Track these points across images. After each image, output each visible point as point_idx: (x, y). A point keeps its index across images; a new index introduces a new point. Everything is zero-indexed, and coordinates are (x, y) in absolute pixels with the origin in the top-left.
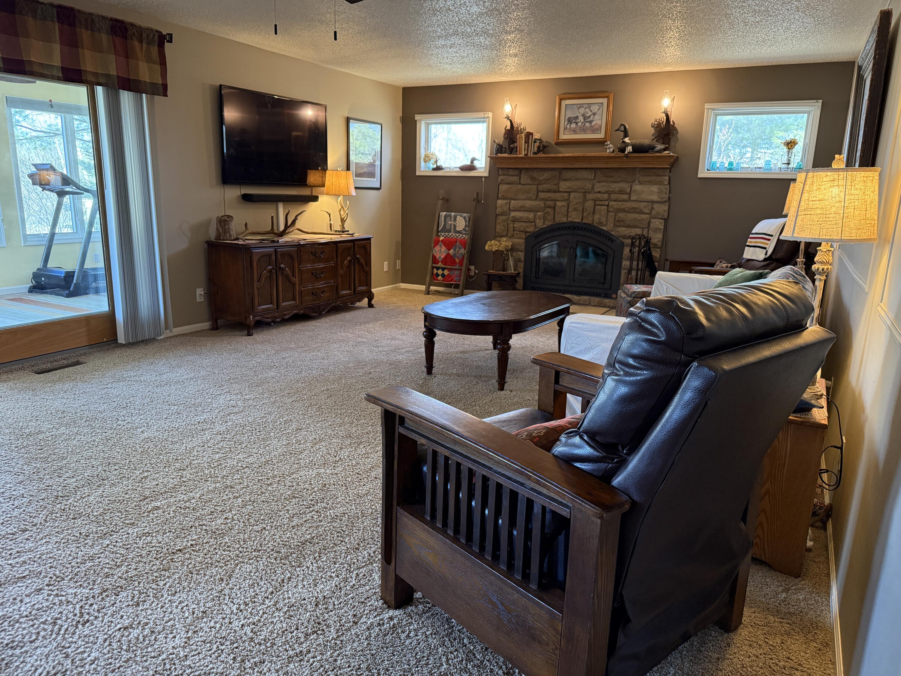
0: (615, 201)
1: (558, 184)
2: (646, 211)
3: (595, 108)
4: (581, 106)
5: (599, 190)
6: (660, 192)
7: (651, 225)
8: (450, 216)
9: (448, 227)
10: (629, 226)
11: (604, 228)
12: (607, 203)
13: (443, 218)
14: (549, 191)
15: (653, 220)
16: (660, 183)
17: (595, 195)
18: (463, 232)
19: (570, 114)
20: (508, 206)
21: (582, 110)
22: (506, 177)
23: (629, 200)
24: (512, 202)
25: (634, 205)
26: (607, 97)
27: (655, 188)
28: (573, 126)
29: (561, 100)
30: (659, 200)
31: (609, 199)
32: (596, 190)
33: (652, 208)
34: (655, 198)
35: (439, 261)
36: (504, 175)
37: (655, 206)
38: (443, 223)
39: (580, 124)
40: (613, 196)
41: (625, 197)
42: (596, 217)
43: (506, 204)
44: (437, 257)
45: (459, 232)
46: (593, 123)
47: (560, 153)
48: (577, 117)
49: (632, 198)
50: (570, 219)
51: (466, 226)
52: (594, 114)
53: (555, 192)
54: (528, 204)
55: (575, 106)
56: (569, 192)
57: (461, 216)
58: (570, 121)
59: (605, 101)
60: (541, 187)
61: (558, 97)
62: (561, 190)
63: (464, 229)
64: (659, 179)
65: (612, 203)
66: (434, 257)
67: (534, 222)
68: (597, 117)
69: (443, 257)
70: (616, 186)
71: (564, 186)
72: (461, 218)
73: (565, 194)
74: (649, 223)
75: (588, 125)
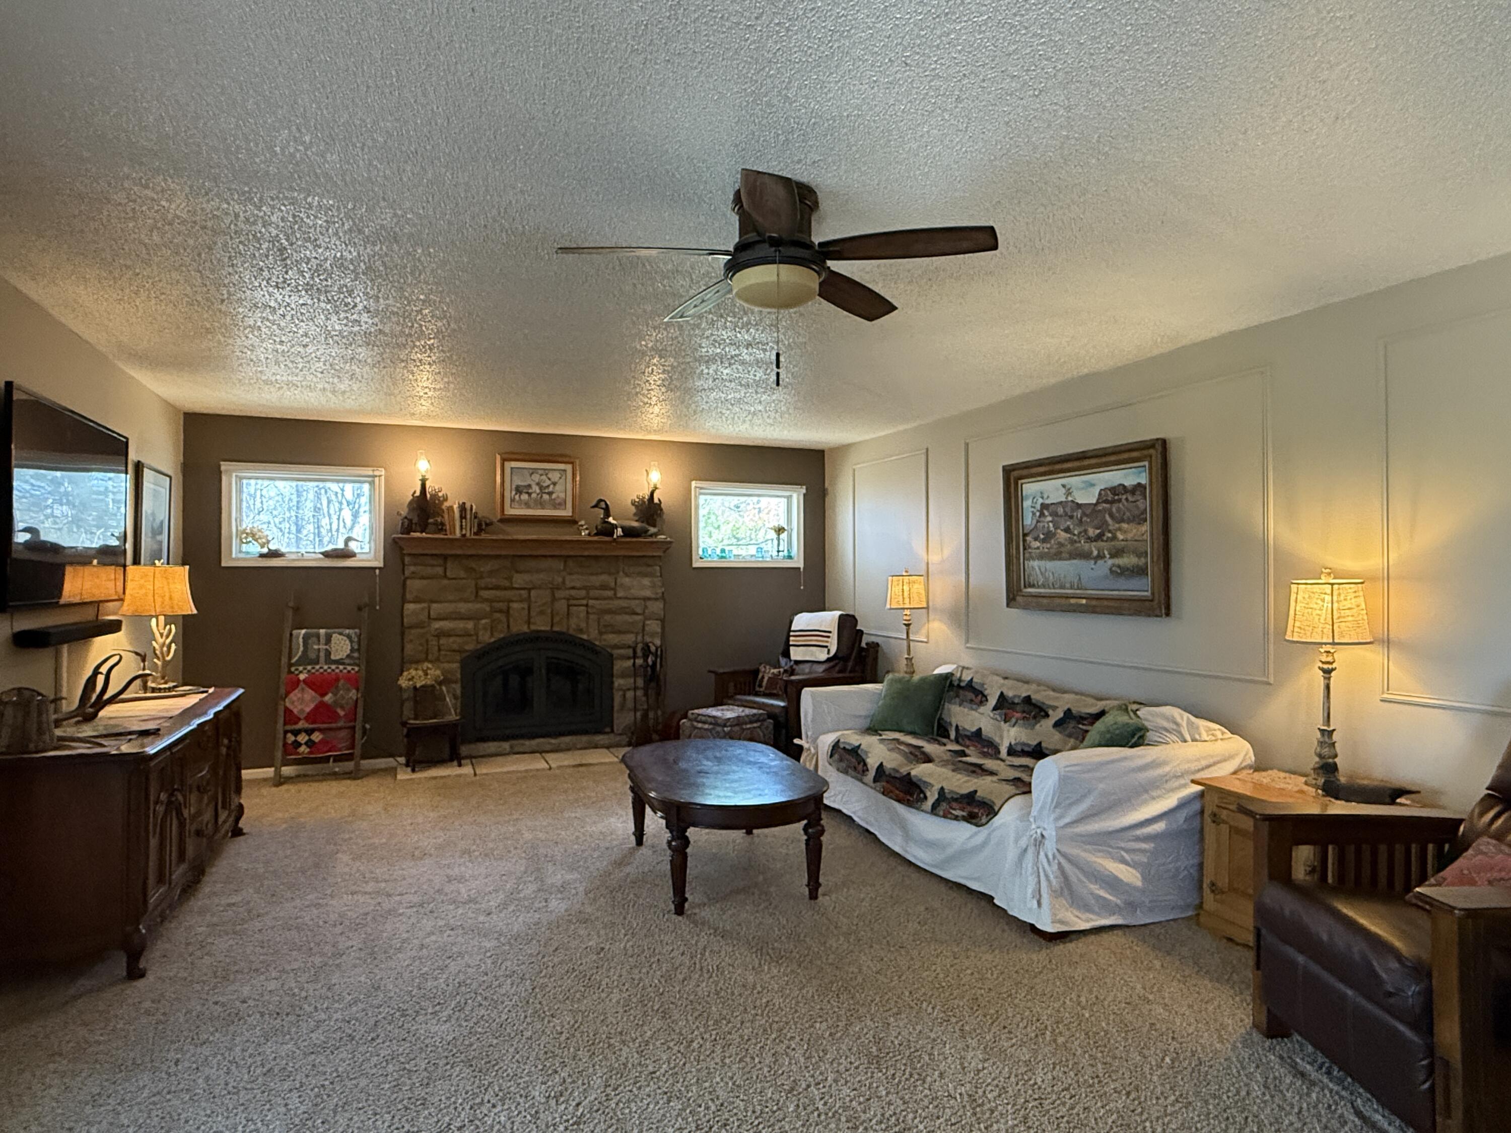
0: (597, 599)
1: (510, 579)
2: (639, 610)
3: (555, 476)
4: (533, 471)
5: (573, 584)
6: (654, 586)
7: (647, 628)
8: (318, 636)
9: (312, 655)
10: (620, 632)
11: (585, 637)
12: (584, 602)
13: (301, 640)
14: (497, 588)
15: (648, 622)
16: (651, 575)
17: (567, 592)
18: (347, 661)
19: (518, 481)
20: (426, 614)
21: (536, 477)
22: (419, 568)
23: (615, 597)
24: (434, 606)
25: (624, 603)
26: (572, 463)
27: (646, 581)
28: (525, 497)
29: (503, 460)
30: (653, 596)
31: (588, 597)
32: (569, 584)
33: (646, 607)
34: (648, 593)
35: (300, 719)
36: (415, 565)
37: (649, 603)
38: (301, 649)
39: (534, 495)
40: (593, 593)
41: (610, 593)
42: (573, 622)
43: (423, 609)
44: (295, 711)
45: (338, 662)
46: (554, 496)
47: (508, 534)
48: (529, 486)
49: (619, 595)
50: (533, 627)
51: (352, 650)
52: (555, 484)
53: (506, 589)
54: (463, 607)
55: (526, 472)
56: (529, 590)
57: (341, 634)
58: (519, 490)
59: (569, 467)
60: (482, 583)
61: (498, 457)
62: (515, 586)
63: (348, 656)
64: (649, 569)
65: (591, 602)
66: (287, 711)
67: (477, 635)
68: (558, 487)
69: (308, 710)
70: (597, 580)
71: (519, 580)
72: (341, 637)
73: (522, 592)
74: (644, 626)
75: (546, 497)
